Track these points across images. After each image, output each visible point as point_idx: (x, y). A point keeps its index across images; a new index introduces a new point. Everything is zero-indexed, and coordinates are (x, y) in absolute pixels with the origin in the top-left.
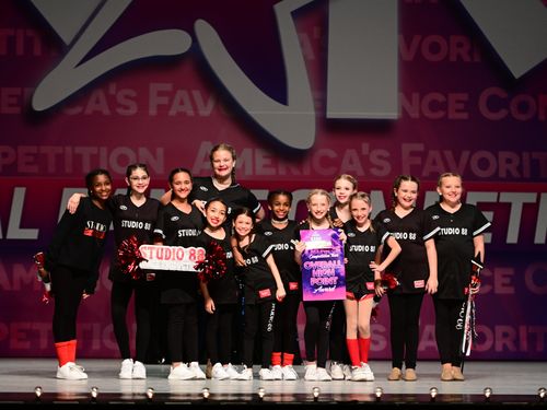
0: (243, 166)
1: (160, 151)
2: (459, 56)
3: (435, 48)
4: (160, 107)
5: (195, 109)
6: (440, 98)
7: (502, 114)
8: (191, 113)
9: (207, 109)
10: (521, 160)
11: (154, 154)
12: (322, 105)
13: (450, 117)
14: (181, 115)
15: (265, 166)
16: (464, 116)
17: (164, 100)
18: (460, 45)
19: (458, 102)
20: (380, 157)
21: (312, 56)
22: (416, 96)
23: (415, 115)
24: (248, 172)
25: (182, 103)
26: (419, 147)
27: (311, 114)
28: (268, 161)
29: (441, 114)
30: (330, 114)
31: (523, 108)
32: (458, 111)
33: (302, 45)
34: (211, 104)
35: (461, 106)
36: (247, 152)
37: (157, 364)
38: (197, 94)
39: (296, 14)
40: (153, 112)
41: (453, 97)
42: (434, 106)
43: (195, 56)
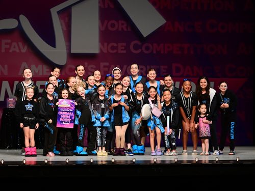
0: (39, 71)
1: (6, 66)
2: (122, 28)
3: (113, 25)
4: (6, 49)
5: (20, 49)
6: (115, 45)
7: (139, 51)
8: (18, 51)
9: (24, 50)
10: (147, 68)
11: (4, 67)
12: (69, 47)
13: (119, 52)
14: (14, 52)
15: (47, 72)
16: (125, 52)
17: (8, 46)
18: (123, 24)
19: (122, 46)
20: (92, 68)
21: (65, 29)
22: (106, 44)
23: (105, 51)
24: (41, 74)
25: (14, 47)
26: (107, 64)
27: (65, 51)
28: (48, 70)
29: (115, 51)
30: (73, 51)
31: (147, 48)
32: (122, 50)
33: (61, 25)
34: (26, 47)
35: (123, 48)
36: (40, 66)
37: (5, 149)
38: (20, 44)
39: (59, 13)
40: (3, 51)
41: (120, 44)
42: (113, 48)
43: (20, 29)
